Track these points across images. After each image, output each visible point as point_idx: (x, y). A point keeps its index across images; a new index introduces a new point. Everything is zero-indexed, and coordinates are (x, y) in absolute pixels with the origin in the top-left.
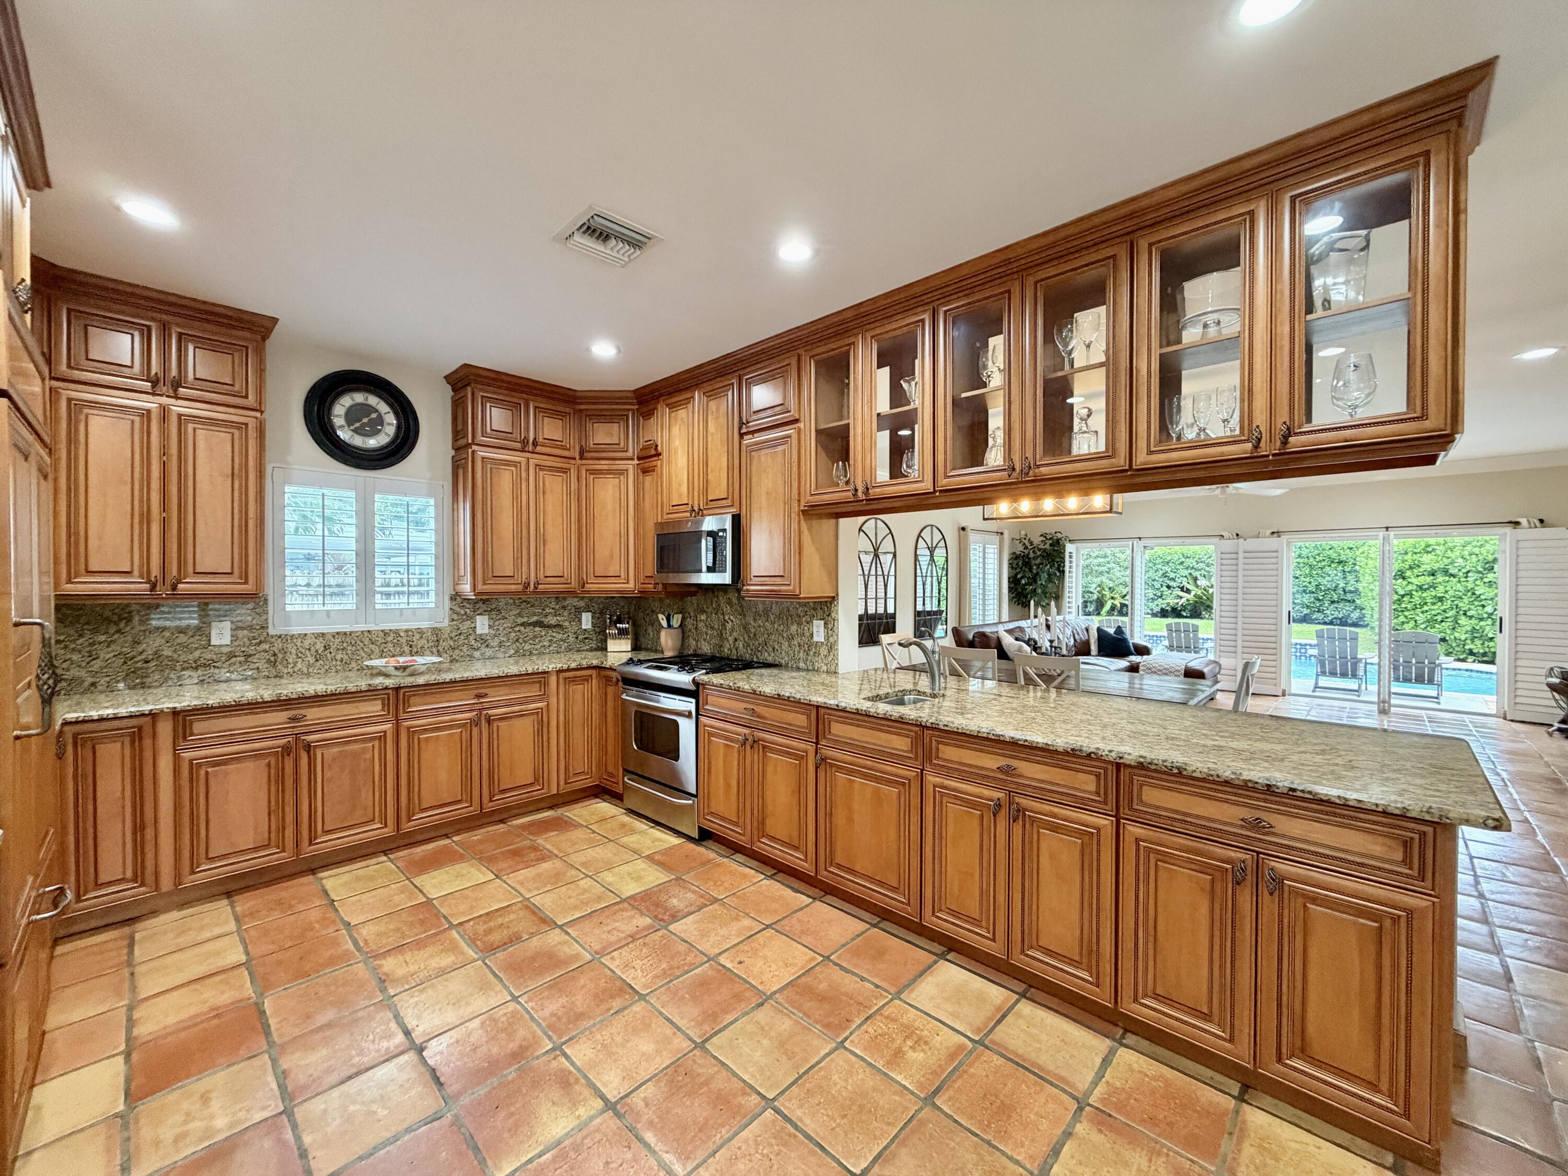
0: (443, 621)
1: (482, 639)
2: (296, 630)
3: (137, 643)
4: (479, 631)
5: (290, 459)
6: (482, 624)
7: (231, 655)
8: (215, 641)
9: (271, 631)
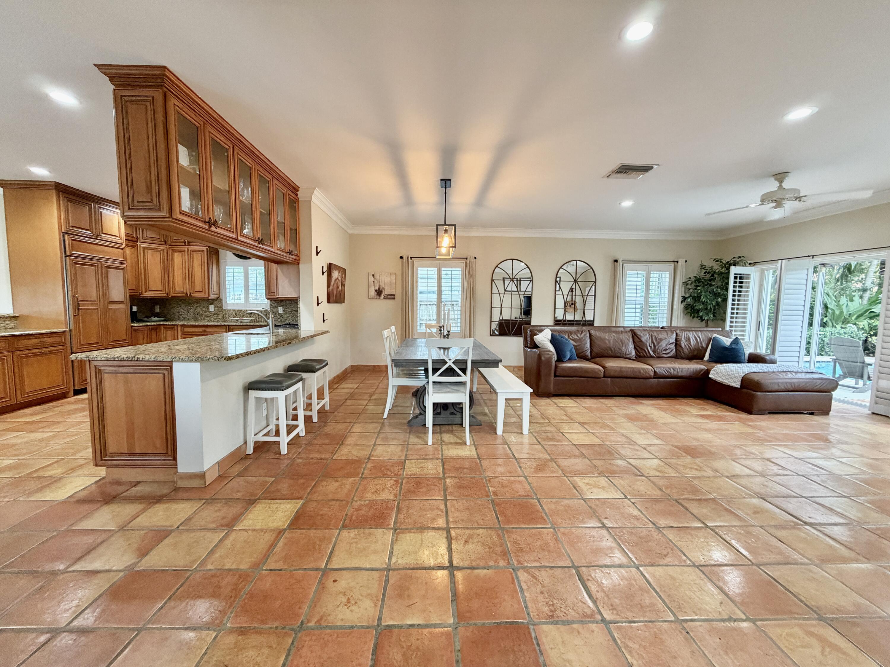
0: (268, 308)
1: (281, 315)
2: (229, 308)
3: (195, 309)
4: (279, 312)
5: (227, 258)
6: (280, 310)
7: (214, 314)
8: (210, 310)
9: (224, 309)
